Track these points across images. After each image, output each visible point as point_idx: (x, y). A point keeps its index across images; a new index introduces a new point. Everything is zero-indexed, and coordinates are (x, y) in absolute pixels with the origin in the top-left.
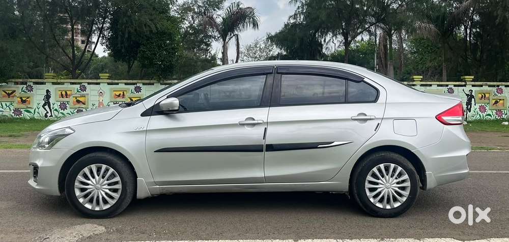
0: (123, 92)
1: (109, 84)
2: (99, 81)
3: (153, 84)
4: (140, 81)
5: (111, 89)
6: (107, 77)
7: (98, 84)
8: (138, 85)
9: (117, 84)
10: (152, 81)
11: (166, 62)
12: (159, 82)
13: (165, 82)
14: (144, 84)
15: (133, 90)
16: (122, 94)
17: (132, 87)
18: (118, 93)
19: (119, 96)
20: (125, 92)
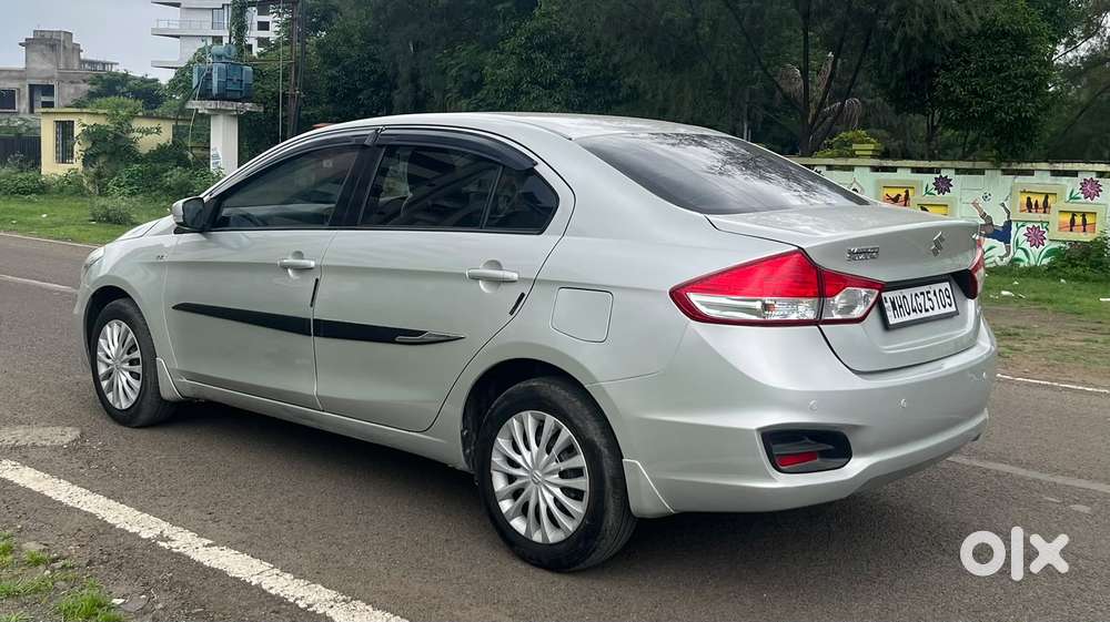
0: (907, 192)
1: (875, 169)
2: (851, 162)
3: (981, 172)
4: (948, 164)
5: (878, 181)
6: (871, 153)
7: (850, 168)
8: (944, 173)
9: (894, 169)
10: (979, 165)
11: (1007, 114)
12: (996, 167)
13: (1015, 166)
14: (958, 171)
15: (931, 186)
16: (903, 194)
17: (929, 179)
18: (893, 193)
19: (895, 200)
20: (910, 191)
